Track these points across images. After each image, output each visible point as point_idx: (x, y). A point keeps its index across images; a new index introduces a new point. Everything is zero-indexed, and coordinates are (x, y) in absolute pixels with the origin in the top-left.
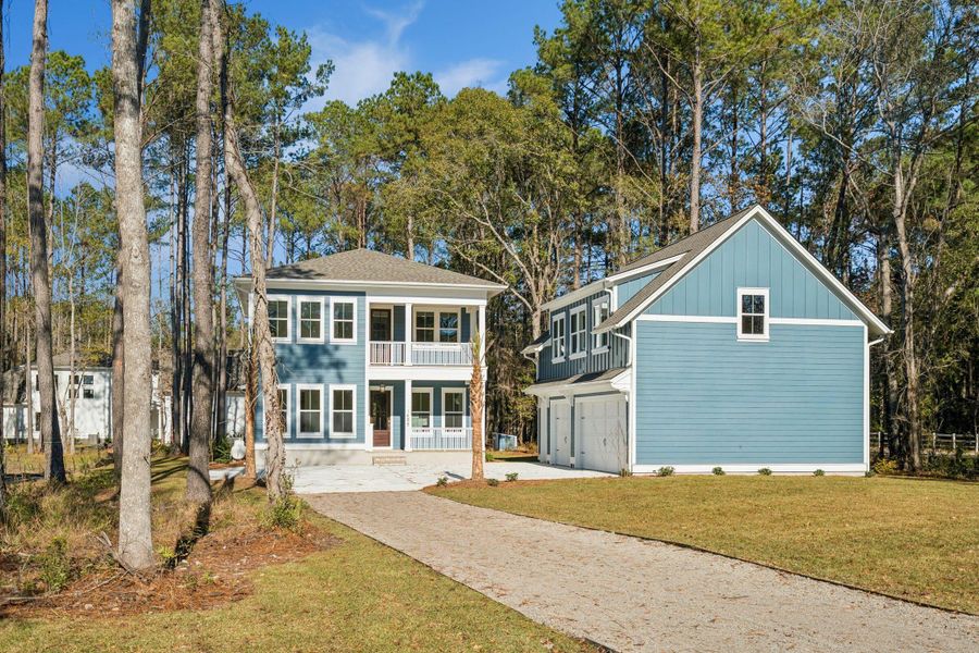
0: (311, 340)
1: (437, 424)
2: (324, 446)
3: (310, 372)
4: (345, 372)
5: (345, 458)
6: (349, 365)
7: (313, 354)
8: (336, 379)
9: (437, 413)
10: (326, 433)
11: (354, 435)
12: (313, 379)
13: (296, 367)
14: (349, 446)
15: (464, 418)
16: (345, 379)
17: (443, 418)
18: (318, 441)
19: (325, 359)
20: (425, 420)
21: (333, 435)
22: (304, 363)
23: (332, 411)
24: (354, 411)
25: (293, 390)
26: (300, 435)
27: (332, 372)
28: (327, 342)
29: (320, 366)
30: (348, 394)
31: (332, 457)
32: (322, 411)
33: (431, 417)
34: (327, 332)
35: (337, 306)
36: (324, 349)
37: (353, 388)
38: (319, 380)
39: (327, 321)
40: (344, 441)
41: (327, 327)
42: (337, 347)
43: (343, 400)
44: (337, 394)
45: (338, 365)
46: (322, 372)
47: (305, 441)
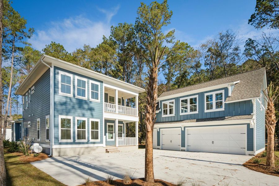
0: (81, 97)
2: (86, 145)
3: (79, 111)
4: (94, 113)
5: (94, 150)
6: (95, 109)
7: (81, 103)
8: (91, 116)
10: (88, 140)
11: (99, 140)
12: (81, 115)
13: (73, 107)
14: (96, 145)
15: (123, 134)
16: (94, 116)
18: (83, 143)
19: (86, 106)
21: (91, 140)
22: (76, 106)
23: (90, 130)
24: (99, 130)
25: (74, 119)
26: (77, 141)
27: (89, 112)
28: (88, 99)
29: (84, 109)
30: (97, 123)
31: (89, 149)
32: (86, 130)
34: (88, 95)
35: (92, 84)
36: (86, 102)
37: (98, 120)
38: (84, 115)
39: (88, 90)
40: (94, 143)
41: (88, 93)
42: (91, 102)
43: (95, 125)
44: (93, 122)
45: (91, 109)
46: (85, 112)
47: (79, 143)
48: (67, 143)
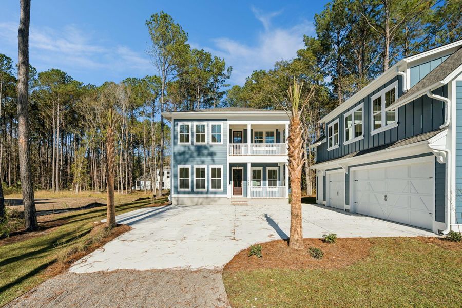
0: (200, 144)
1: (264, 185)
2: (205, 196)
3: (198, 159)
4: (215, 158)
5: (215, 201)
6: (217, 154)
7: (199, 149)
8: (212, 162)
9: (265, 179)
10: (208, 190)
11: (221, 190)
12: (200, 163)
13: (192, 156)
14: (217, 196)
15: (278, 182)
16: (216, 162)
17: (267, 181)
18: (202, 193)
19: (205, 152)
20: (259, 183)
21: (211, 190)
22: (195, 154)
23: (211, 178)
24: (222, 178)
25: (192, 168)
26: (195, 190)
27: (209, 158)
28: (208, 143)
29: (203, 155)
30: (219, 170)
31: (208, 200)
32: (206, 178)
33: (262, 181)
34: (208, 139)
35: (213, 126)
36: (206, 147)
37: (221, 167)
38: (203, 162)
39: (208, 134)
40: (215, 193)
41: (208, 137)
42: (211, 146)
43: (216, 173)
44: (213, 170)
45: (212, 154)
46: (203, 158)
47: (197, 193)
48: (184, 193)
